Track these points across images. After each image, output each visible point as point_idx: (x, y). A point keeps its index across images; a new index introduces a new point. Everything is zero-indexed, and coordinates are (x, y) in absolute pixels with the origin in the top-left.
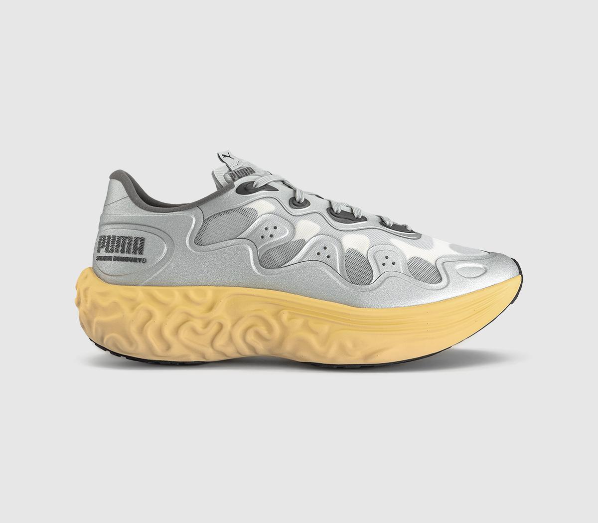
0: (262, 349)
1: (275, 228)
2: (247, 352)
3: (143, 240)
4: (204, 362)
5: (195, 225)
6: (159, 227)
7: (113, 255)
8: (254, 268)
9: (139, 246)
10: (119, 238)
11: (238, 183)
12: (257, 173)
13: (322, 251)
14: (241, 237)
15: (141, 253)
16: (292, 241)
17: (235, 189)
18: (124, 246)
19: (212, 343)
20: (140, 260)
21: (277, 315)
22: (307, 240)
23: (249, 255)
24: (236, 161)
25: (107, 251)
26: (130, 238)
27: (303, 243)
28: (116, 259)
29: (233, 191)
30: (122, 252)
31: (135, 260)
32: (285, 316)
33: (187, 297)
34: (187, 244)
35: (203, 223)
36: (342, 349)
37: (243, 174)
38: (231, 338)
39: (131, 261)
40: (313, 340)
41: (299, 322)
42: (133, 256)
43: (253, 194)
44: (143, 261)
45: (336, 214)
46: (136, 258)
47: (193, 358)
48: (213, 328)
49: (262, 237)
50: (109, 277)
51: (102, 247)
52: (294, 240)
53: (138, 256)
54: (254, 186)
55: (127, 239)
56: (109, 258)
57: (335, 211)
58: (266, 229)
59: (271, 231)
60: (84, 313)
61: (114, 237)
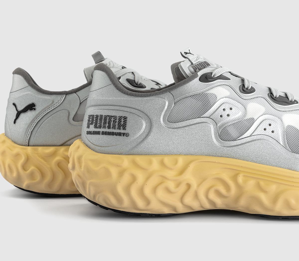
0: (220, 204)
1: (231, 109)
2: (208, 206)
3: (125, 118)
4: (175, 214)
5: (168, 106)
6: (139, 108)
7: (101, 130)
8: (215, 140)
9: (122, 123)
10: (106, 117)
11: (200, 73)
12: (212, 66)
13: (268, 127)
14: (204, 116)
15: (124, 129)
16: (244, 119)
17: (198, 78)
18: (110, 123)
19: (182, 199)
20: (124, 134)
21: (235, 178)
22: (255, 118)
23: (211, 130)
24: (195, 56)
25: (96, 127)
26: (115, 117)
27: (252, 121)
28: (104, 133)
29: (197, 79)
30: (109, 127)
31: (120, 134)
32: (240, 179)
33: (162, 164)
34: (161, 122)
35: (174, 105)
36: (288, 204)
37: (202, 66)
38: (196, 196)
39: (116, 135)
40: (263, 197)
41: (252, 183)
42: (118, 131)
43: (212, 82)
44: (126, 135)
45: (275, 98)
46: (121, 133)
47: (167, 211)
48: (183, 188)
49: (221, 116)
50: (98, 147)
51: (92, 124)
52: (246, 118)
53: (122, 131)
54: (212, 76)
55: (113, 118)
56: (98, 133)
57: (275, 96)
58: (224, 110)
59: (228, 111)
60: (79, 176)
61: (101, 116)
